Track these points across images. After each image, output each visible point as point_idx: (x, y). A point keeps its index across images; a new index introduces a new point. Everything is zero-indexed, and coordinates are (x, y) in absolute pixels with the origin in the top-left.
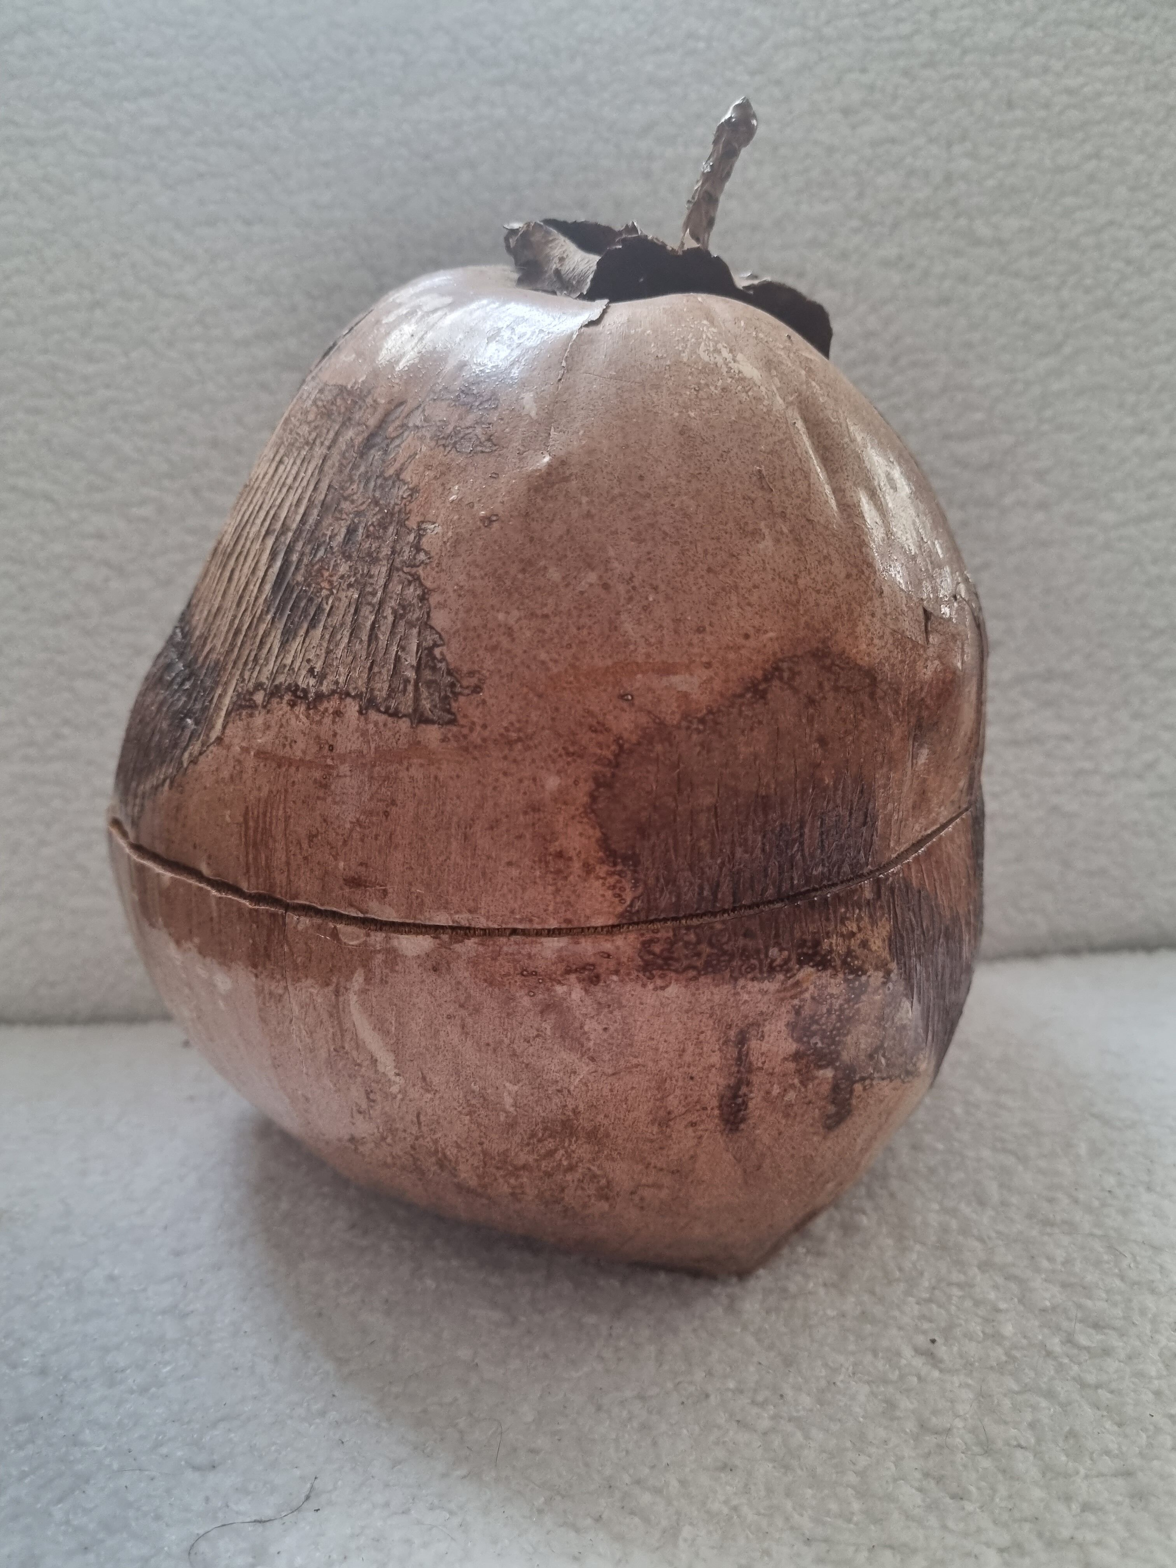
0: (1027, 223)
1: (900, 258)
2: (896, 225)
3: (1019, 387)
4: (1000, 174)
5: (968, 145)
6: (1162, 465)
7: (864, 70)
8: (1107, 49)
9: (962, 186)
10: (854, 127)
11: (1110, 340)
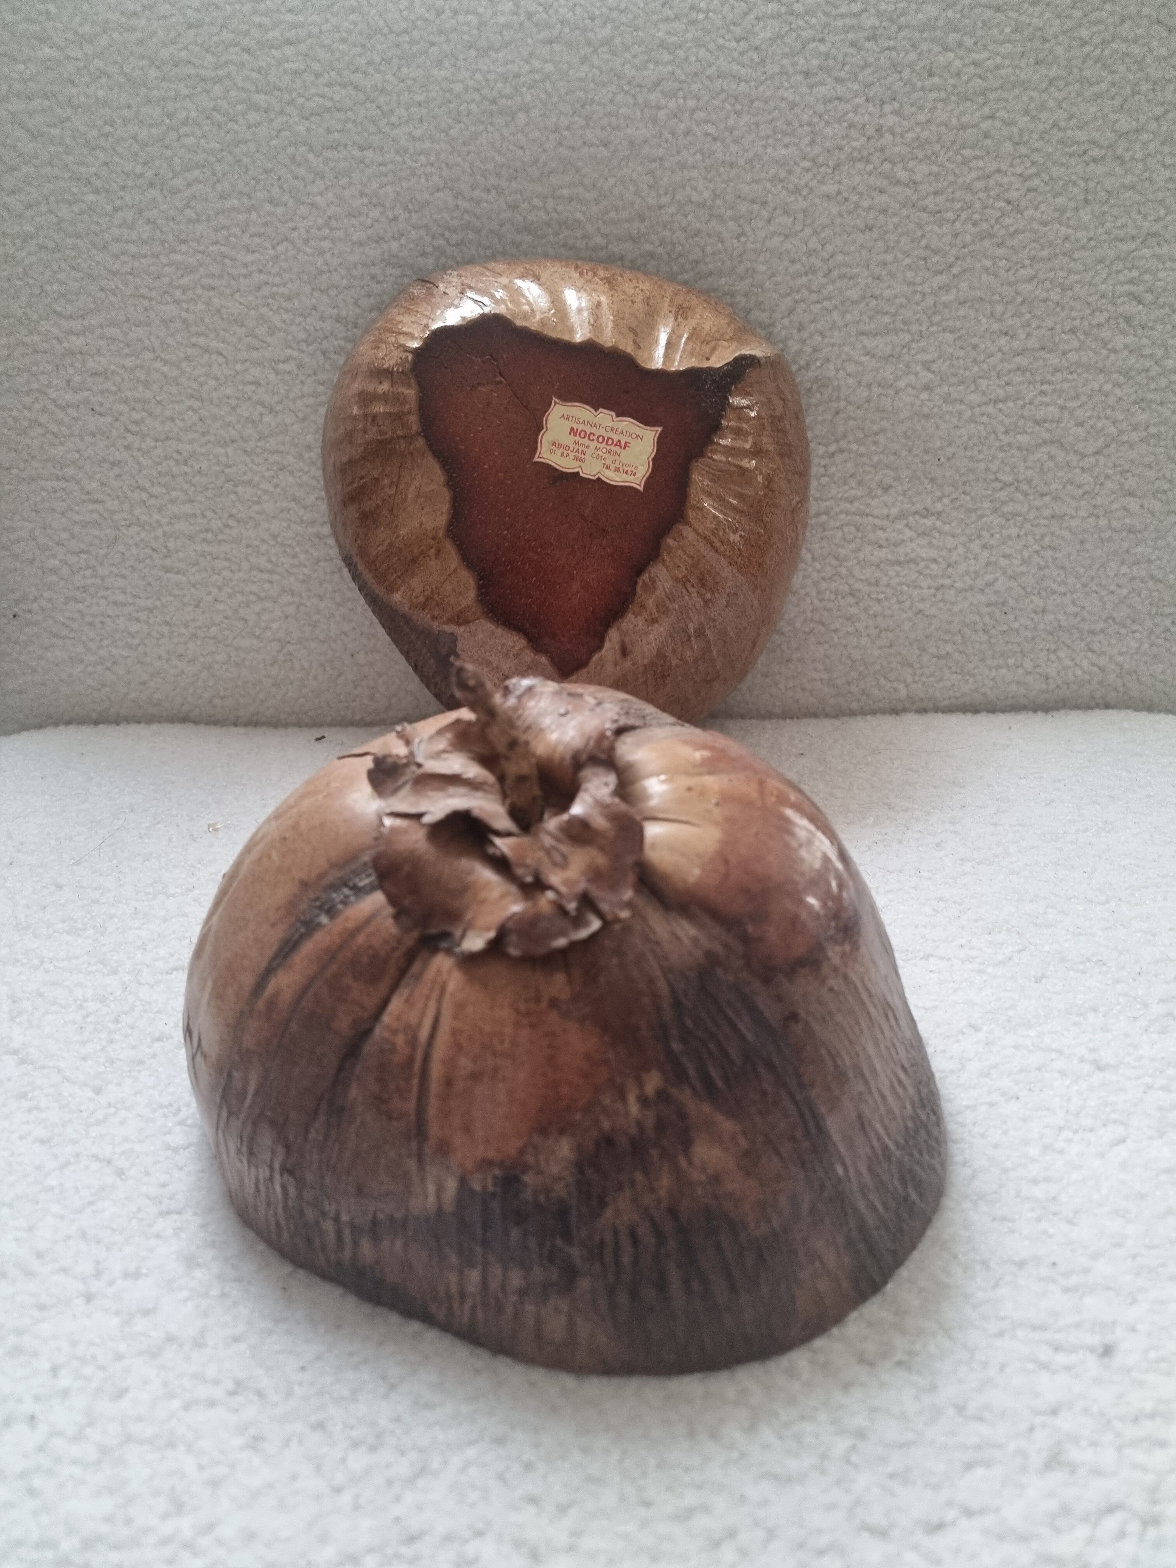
0: (935, 169)
1: (839, 193)
2: (836, 167)
3: (918, 297)
4: (918, 129)
5: (896, 105)
6: (1018, 360)
7: (822, 40)
8: (1008, 30)
9: (888, 137)
10: (811, 87)
11: (988, 263)
